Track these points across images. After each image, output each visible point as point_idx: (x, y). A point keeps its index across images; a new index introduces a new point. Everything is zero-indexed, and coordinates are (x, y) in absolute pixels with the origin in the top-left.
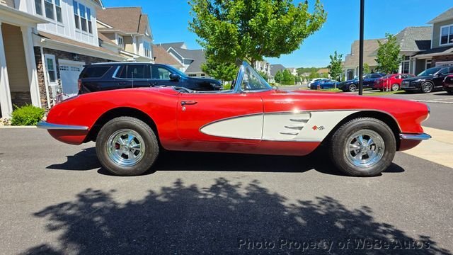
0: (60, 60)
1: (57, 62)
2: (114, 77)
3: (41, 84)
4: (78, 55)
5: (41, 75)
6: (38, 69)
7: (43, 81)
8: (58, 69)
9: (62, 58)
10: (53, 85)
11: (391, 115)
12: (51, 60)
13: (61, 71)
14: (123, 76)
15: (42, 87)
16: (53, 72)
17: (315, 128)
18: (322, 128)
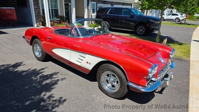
0: (98, 4)
1: (97, 5)
2: (108, 13)
3: (88, 14)
5: (88, 11)
6: (88, 8)
7: (89, 13)
8: (96, 8)
10: (93, 14)
11: (123, 68)
12: (94, 4)
14: (111, 13)
16: (94, 9)
17: (87, 62)
18: (90, 64)
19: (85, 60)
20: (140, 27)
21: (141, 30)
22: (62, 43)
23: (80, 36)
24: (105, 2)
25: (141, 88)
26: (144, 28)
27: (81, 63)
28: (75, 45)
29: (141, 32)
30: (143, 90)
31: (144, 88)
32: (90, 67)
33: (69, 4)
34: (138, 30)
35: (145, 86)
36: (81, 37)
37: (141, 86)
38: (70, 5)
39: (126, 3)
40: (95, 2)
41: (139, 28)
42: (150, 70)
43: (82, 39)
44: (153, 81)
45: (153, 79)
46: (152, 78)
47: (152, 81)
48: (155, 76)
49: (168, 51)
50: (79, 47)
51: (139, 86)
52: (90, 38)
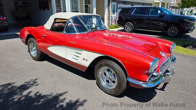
0: (118, 5)
2: (132, 14)
3: (109, 15)
4: (128, 2)
5: (109, 12)
6: (108, 9)
7: (109, 14)
8: (117, 9)
9: (120, 4)
10: (113, 15)
11: (121, 63)
12: (115, 5)
13: (118, 10)
15: (109, 17)
16: (115, 10)
17: (84, 59)
18: (87, 60)
19: (81, 57)
20: (172, 28)
21: (173, 31)
22: (57, 40)
23: (75, 32)
24: (125, 3)
25: (141, 83)
26: (177, 29)
27: (77, 60)
28: (70, 42)
29: (173, 33)
30: (144, 86)
31: (145, 84)
32: (87, 64)
33: (89, 5)
34: (169, 31)
35: (146, 82)
36: (77, 33)
37: (142, 81)
38: (89, 7)
39: (146, 3)
40: (116, 3)
41: (170, 29)
42: (151, 64)
43: (79, 35)
44: (155, 76)
45: (155, 74)
46: (153, 73)
47: (153, 76)
48: (157, 70)
49: (167, 45)
50: (75, 43)
51: (139, 82)
52: (86, 34)
